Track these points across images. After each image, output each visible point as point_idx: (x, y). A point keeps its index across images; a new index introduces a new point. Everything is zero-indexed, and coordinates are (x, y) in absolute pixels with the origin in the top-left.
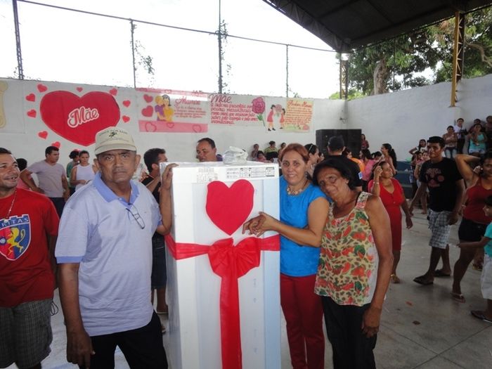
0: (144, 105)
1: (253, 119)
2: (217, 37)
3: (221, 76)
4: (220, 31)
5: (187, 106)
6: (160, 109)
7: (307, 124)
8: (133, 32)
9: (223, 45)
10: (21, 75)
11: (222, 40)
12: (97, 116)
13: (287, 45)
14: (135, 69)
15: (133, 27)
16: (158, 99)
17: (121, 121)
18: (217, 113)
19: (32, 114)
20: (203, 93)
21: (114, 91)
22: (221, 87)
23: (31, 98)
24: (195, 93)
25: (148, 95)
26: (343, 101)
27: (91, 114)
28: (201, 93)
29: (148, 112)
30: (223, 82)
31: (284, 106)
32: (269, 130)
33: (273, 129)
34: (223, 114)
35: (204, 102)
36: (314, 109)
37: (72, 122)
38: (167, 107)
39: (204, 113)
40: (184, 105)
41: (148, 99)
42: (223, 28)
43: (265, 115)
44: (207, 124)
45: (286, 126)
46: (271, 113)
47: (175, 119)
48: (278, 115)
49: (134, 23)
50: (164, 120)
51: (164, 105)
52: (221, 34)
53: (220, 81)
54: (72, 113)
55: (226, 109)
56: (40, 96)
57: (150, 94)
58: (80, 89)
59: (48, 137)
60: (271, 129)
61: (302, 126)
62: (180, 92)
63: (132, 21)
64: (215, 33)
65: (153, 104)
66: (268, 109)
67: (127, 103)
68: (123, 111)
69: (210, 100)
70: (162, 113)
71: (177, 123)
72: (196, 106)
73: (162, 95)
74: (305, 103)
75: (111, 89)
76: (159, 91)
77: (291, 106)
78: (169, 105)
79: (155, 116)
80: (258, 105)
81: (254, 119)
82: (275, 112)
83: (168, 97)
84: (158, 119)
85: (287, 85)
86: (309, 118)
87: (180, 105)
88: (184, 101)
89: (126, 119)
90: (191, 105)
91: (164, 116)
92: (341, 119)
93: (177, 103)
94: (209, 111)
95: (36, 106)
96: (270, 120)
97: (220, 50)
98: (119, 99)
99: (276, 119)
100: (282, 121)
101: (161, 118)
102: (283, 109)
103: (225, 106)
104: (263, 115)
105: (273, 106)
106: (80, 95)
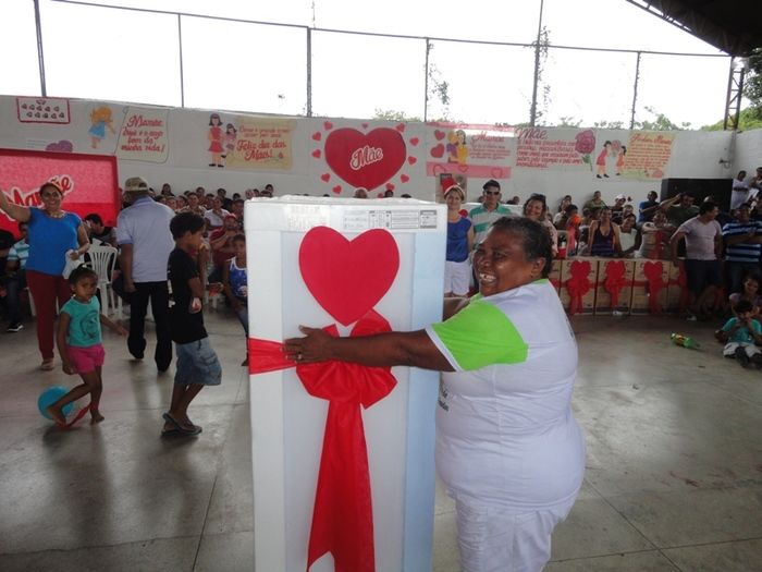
0: (434, 143)
1: (574, 161)
2: (534, 49)
3: (535, 103)
4: (538, 42)
5: (487, 143)
6: (452, 148)
7: (661, 168)
8: (428, 53)
9: (541, 59)
10: (309, 111)
11: (541, 54)
12: (381, 156)
13: (639, 52)
14: (427, 99)
15: (428, 47)
16: (451, 134)
17: (407, 162)
18: (526, 154)
19: (317, 154)
20: (509, 126)
21: (402, 126)
22: (533, 117)
23: (317, 137)
24: (499, 127)
25: (440, 129)
26: (728, 133)
27: (374, 155)
28: (506, 126)
29: (437, 152)
30: (537, 111)
31: (625, 143)
32: (598, 176)
33: (605, 175)
34: (534, 154)
35: (508, 138)
36: (674, 148)
37: (355, 164)
38: (460, 145)
39: (507, 153)
40: (483, 143)
41: (439, 135)
42: (543, 38)
43: (594, 156)
44: (510, 168)
45: (625, 171)
46: (604, 153)
47: (469, 161)
48: (614, 154)
49: (430, 42)
50: (456, 162)
51: (457, 144)
52: (540, 46)
53: (533, 110)
54: (355, 153)
55: (538, 147)
56: (325, 135)
57: (441, 130)
58: (365, 126)
59: (330, 180)
60: (602, 175)
61: (651, 172)
62: (478, 126)
63: (428, 39)
64: (532, 45)
65: (445, 142)
66: (599, 148)
67: (414, 142)
68: (410, 151)
69: (517, 135)
70: (454, 154)
71: (471, 166)
72: (497, 144)
73: (456, 130)
74: (660, 137)
75: (398, 124)
76: (454, 126)
77: (636, 142)
78: (464, 143)
79: (446, 156)
80: (585, 141)
81: (578, 161)
82: (609, 150)
83: (463, 133)
84: (449, 161)
85: (634, 112)
86: (665, 160)
87: (478, 142)
88: (482, 137)
89: (412, 160)
90: (492, 143)
91: (456, 157)
92: (722, 161)
93: (473, 139)
94: (514, 151)
95: (321, 145)
96: (601, 162)
97: (537, 68)
98: (406, 136)
99: (611, 161)
100: (620, 164)
101: (453, 159)
102: (624, 147)
103: (537, 143)
104: (591, 156)
105: (608, 142)
106: (365, 132)
